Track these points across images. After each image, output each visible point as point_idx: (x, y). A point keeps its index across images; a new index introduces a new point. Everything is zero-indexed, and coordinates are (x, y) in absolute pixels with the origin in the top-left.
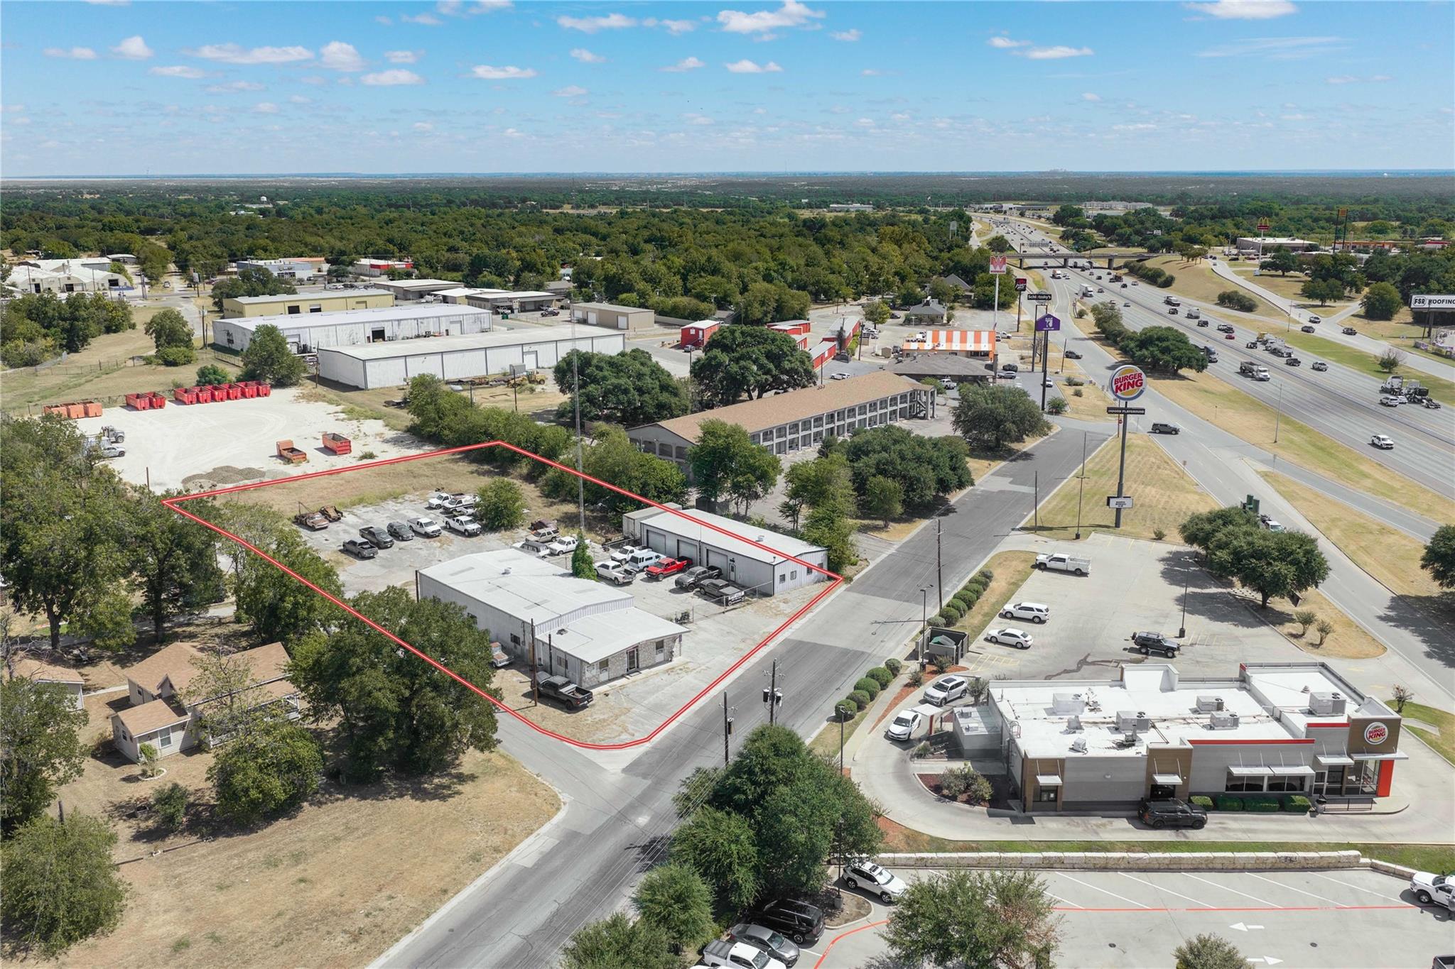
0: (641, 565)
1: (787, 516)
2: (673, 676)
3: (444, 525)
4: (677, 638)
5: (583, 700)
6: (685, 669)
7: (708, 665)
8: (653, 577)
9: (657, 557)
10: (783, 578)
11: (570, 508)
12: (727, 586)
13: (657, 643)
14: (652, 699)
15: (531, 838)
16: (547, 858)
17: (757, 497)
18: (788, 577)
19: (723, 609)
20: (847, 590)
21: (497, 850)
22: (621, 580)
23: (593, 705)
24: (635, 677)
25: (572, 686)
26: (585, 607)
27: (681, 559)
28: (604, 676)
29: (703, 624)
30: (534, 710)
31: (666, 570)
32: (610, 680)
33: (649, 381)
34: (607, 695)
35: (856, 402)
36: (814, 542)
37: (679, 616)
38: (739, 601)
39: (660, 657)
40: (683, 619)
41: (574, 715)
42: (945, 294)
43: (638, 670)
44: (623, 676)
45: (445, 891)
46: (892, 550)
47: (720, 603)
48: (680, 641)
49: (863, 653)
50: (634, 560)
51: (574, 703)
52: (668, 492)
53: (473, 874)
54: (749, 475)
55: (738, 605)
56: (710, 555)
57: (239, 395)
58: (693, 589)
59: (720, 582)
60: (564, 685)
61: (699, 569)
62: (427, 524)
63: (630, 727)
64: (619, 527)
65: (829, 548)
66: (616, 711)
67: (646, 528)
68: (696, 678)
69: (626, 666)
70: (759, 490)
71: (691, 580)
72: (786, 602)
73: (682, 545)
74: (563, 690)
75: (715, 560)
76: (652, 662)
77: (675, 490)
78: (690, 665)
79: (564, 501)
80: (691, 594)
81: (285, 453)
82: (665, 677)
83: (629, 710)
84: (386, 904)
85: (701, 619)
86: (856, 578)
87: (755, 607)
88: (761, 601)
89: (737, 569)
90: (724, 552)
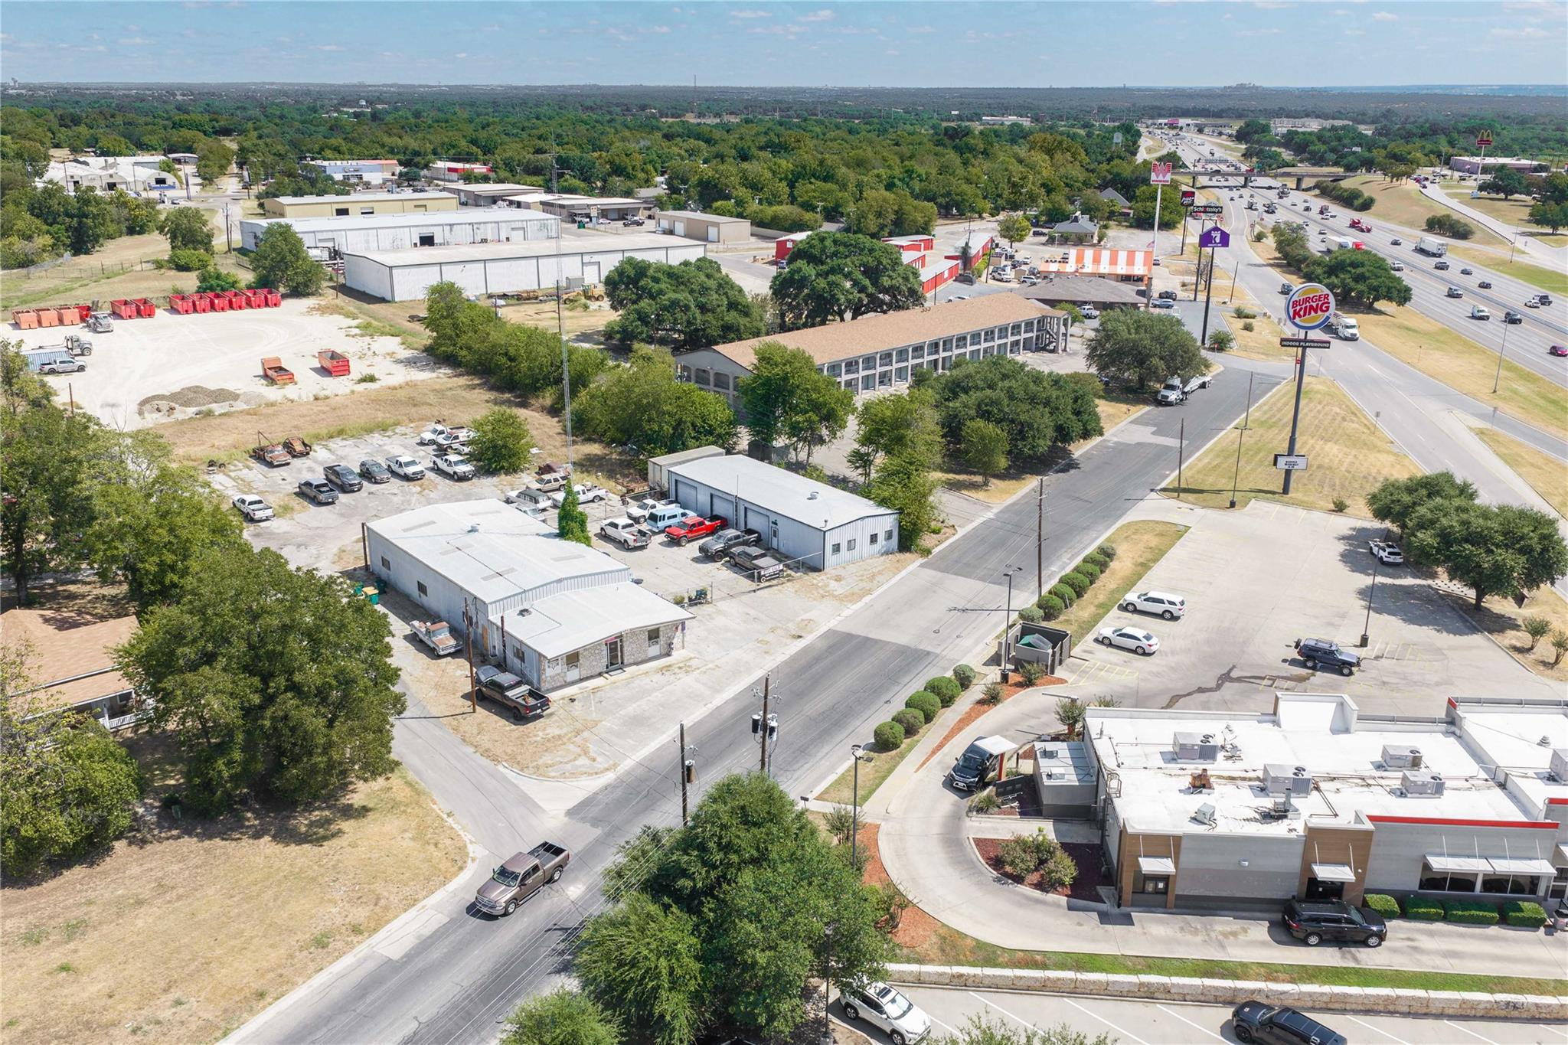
0: (661, 524)
1: (857, 468)
2: (668, 677)
3: (432, 465)
4: (681, 625)
5: (535, 707)
6: (686, 668)
7: (717, 663)
8: (674, 541)
9: (683, 515)
10: (837, 548)
11: (595, 449)
12: (763, 556)
13: (649, 632)
14: (631, 709)
15: (413, 912)
16: (425, 944)
17: (821, 441)
18: (844, 547)
19: (754, 586)
20: (922, 566)
21: (356, 930)
22: (632, 544)
23: (551, 714)
24: (617, 677)
25: (524, 688)
26: (559, 581)
27: (714, 518)
28: (573, 674)
29: (723, 605)
30: (470, 718)
31: (691, 531)
32: (581, 680)
33: (715, 296)
34: (573, 700)
35: (966, 328)
36: (883, 502)
37: (693, 595)
38: (777, 575)
39: (654, 650)
40: (700, 598)
41: (521, 728)
42: (1098, 209)
43: (622, 666)
44: (600, 674)
45: (261, 995)
46: (990, 515)
47: (751, 577)
48: (683, 629)
49: (928, 653)
50: (654, 518)
51: (522, 711)
52: (711, 433)
53: (312, 967)
54: (811, 413)
55: (774, 582)
56: (749, 514)
57: (244, 303)
58: (721, 558)
59: (754, 551)
60: (511, 687)
61: (731, 533)
62: (408, 464)
63: (593, 749)
64: (644, 476)
65: (901, 511)
66: (578, 725)
67: (674, 477)
68: (697, 680)
69: (605, 661)
70: (825, 432)
71: (719, 546)
72: (838, 579)
73: (715, 500)
74: (510, 694)
75: (755, 522)
76: (643, 657)
77: (718, 431)
78: (694, 663)
79: (589, 440)
80: (718, 564)
81: (270, 373)
82: (657, 677)
83: (596, 723)
84: (166, 1014)
85: (722, 599)
86: (935, 551)
87: (797, 585)
88: (806, 577)
89: (780, 534)
90: (765, 512)
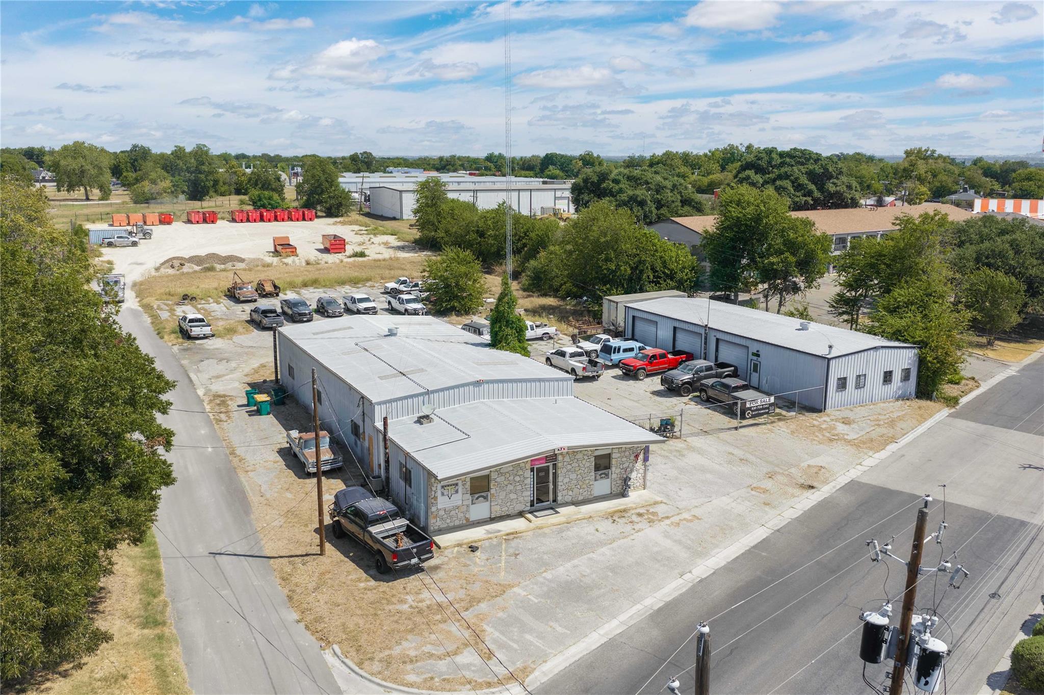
0: (615, 357)
1: (841, 314)
2: (622, 526)
3: (386, 306)
4: (642, 452)
5: (408, 554)
6: (648, 515)
7: (696, 512)
8: (630, 373)
9: (640, 349)
10: (842, 383)
12: (745, 387)
13: (597, 458)
14: (563, 571)
17: (796, 289)
18: (851, 383)
19: (735, 423)
20: (950, 415)
22: (580, 373)
23: (436, 568)
24: (546, 520)
25: (401, 522)
27: (676, 353)
28: (480, 510)
29: (697, 442)
30: (312, 563)
31: (651, 364)
32: (492, 520)
34: (473, 549)
37: (656, 424)
38: (759, 412)
39: (603, 486)
40: (666, 428)
41: (384, 586)
43: (554, 506)
44: (521, 514)
46: (1012, 371)
47: (730, 411)
48: (646, 459)
50: (607, 349)
51: (389, 558)
52: (671, 277)
54: (787, 254)
55: (761, 420)
56: (722, 347)
57: (286, 217)
58: (689, 392)
59: (733, 382)
60: (382, 519)
61: (700, 363)
62: (361, 300)
63: (491, 634)
64: (597, 317)
66: (477, 589)
67: (631, 313)
68: (666, 535)
69: (528, 495)
70: (799, 280)
71: (687, 377)
72: (846, 422)
73: (680, 335)
74: (374, 529)
75: (727, 354)
76: (586, 495)
77: (679, 275)
78: (661, 510)
80: (685, 399)
81: (279, 248)
82: (605, 526)
83: (503, 589)
85: (693, 435)
86: (964, 401)
87: (793, 425)
88: (801, 417)
89: (763, 369)
90: (743, 342)
